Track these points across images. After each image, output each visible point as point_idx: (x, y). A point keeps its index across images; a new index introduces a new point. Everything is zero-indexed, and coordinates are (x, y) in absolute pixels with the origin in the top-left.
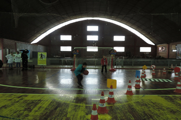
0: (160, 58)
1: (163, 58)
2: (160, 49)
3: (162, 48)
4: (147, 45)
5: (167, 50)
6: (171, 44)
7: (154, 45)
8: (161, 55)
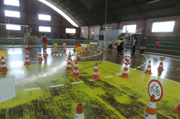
0: (82, 38)
1: (85, 39)
2: (83, 30)
3: (85, 30)
4: (72, 27)
5: (88, 32)
6: (90, 27)
7: (78, 26)
8: (83, 36)
